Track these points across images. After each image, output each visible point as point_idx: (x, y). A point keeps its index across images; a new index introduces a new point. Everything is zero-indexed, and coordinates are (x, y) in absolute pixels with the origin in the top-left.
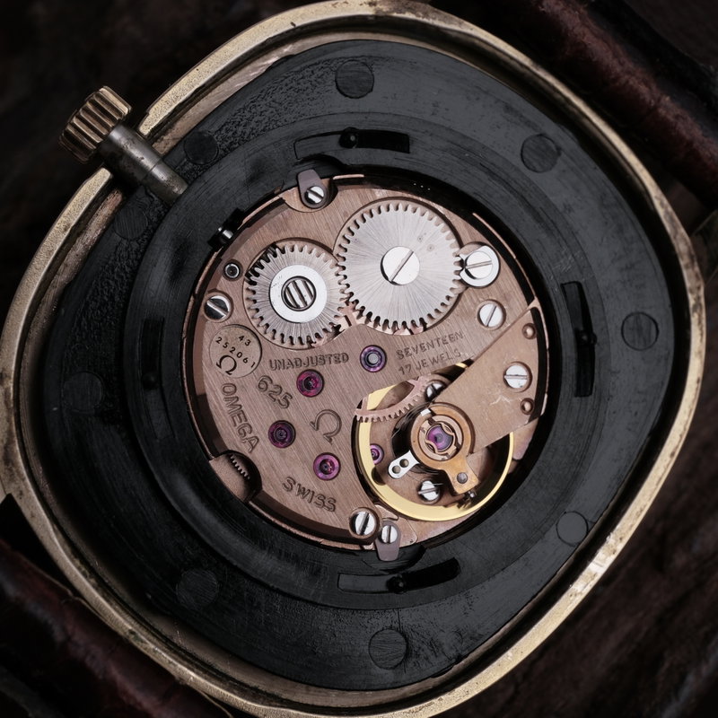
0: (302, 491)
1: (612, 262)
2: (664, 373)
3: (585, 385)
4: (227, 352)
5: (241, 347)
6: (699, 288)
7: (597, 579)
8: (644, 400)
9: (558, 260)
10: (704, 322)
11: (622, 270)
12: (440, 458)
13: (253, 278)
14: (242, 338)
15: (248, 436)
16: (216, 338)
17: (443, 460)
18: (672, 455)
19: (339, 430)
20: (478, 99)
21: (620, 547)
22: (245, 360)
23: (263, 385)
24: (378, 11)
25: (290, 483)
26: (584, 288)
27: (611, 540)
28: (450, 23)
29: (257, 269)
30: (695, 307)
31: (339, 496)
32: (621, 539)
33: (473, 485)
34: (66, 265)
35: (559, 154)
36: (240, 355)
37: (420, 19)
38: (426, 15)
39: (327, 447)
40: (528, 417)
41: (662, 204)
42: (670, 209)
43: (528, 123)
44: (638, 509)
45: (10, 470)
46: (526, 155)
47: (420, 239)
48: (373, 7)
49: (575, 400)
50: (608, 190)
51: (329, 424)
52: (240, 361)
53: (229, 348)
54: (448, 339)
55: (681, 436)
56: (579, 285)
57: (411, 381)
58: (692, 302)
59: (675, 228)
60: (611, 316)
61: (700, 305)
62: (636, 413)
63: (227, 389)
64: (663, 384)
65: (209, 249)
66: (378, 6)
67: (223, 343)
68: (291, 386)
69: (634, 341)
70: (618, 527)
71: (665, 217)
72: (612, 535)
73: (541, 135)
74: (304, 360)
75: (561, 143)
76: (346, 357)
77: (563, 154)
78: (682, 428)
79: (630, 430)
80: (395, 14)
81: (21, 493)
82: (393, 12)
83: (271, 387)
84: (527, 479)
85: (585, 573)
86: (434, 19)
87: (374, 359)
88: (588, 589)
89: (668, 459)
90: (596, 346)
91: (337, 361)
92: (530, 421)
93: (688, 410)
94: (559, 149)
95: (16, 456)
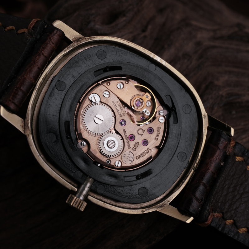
0: (158, 136)
1: (85, 63)
2: (111, 47)
3: (119, 68)
4: (128, 160)
5: (126, 156)
6: (86, 39)
7: (161, 59)
8: (119, 52)
9: (89, 78)
10: (94, 37)
11: (87, 61)
12: (143, 103)
13: (109, 156)
14: (124, 156)
15: (147, 151)
16: (125, 163)
17: (144, 102)
18: (128, 42)
19: (141, 129)
20: (49, 104)
21: (153, 54)
22: (129, 155)
23: (134, 150)
24: (30, 134)
25: (156, 139)
26: (95, 70)
27: (151, 56)
28: (29, 114)
29: (107, 156)
30: (91, 39)
31: (157, 127)
32: (151, 54)
33: (148, 94)
34: (110, 202)
35: (60, 81)
36: (128, 156)
37: (30, 122)
38: (28, 120)
39: (146, 131)
40: (129, 82)
41: (66, 50)
42: (67, 48)
43: (53, 90)
44: (143, 50)
45: (164, 205)
46: (62, 90)
47: (91, 115)
48: (29, 135)
49: (123, 70)
50: (67, 66)
51: (140, 132)
52: (130, 156)
53: (127, 159)
54: (115, 105)
55: (124, 40)
56: (94, 72)
57: (126, 112)
58: (90, 40)
59: (71, 46)
60: (99, 63)
61: (90, 38)
62: (122, 54)
63: (137, 158)
64: (113, 47)
65: (104, 168)
66: (29, 134)
67: (126, 161)
68: (134, 143)
69: (104, 56)
70: (148, 55)
71: (69, 49)
72: (150, 56)
73: (56, 86)
74: (127, 140)
75: (57, 80)
76: (124, 130)
77: (59, 79)
78: (122, 40)
79: (126, 55)
80: (30, 129)
81: (168, 201)
82: (29, 130)
83: (135, 147)
84: (144, 80)
85: (161, 62)
86: (29, 118)
87: (123, 123)
88: (164, 61)
89: (130, 43)
90: (109, 66)
91: (125, 132)
92: (130, 81)
93: (117, 39)
94: (59, 81)
95: (160, 205)
